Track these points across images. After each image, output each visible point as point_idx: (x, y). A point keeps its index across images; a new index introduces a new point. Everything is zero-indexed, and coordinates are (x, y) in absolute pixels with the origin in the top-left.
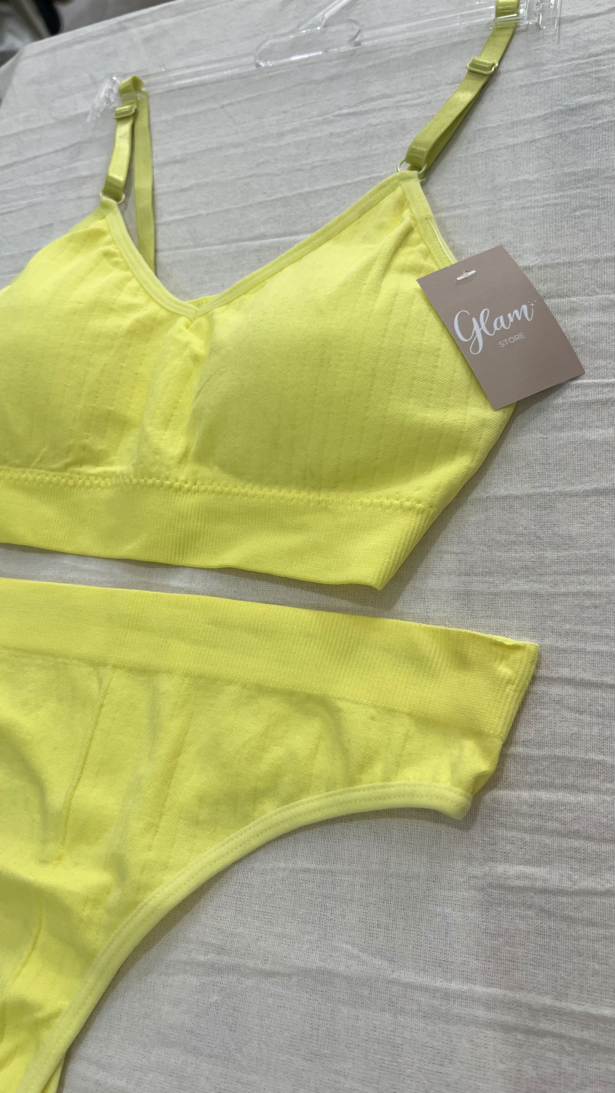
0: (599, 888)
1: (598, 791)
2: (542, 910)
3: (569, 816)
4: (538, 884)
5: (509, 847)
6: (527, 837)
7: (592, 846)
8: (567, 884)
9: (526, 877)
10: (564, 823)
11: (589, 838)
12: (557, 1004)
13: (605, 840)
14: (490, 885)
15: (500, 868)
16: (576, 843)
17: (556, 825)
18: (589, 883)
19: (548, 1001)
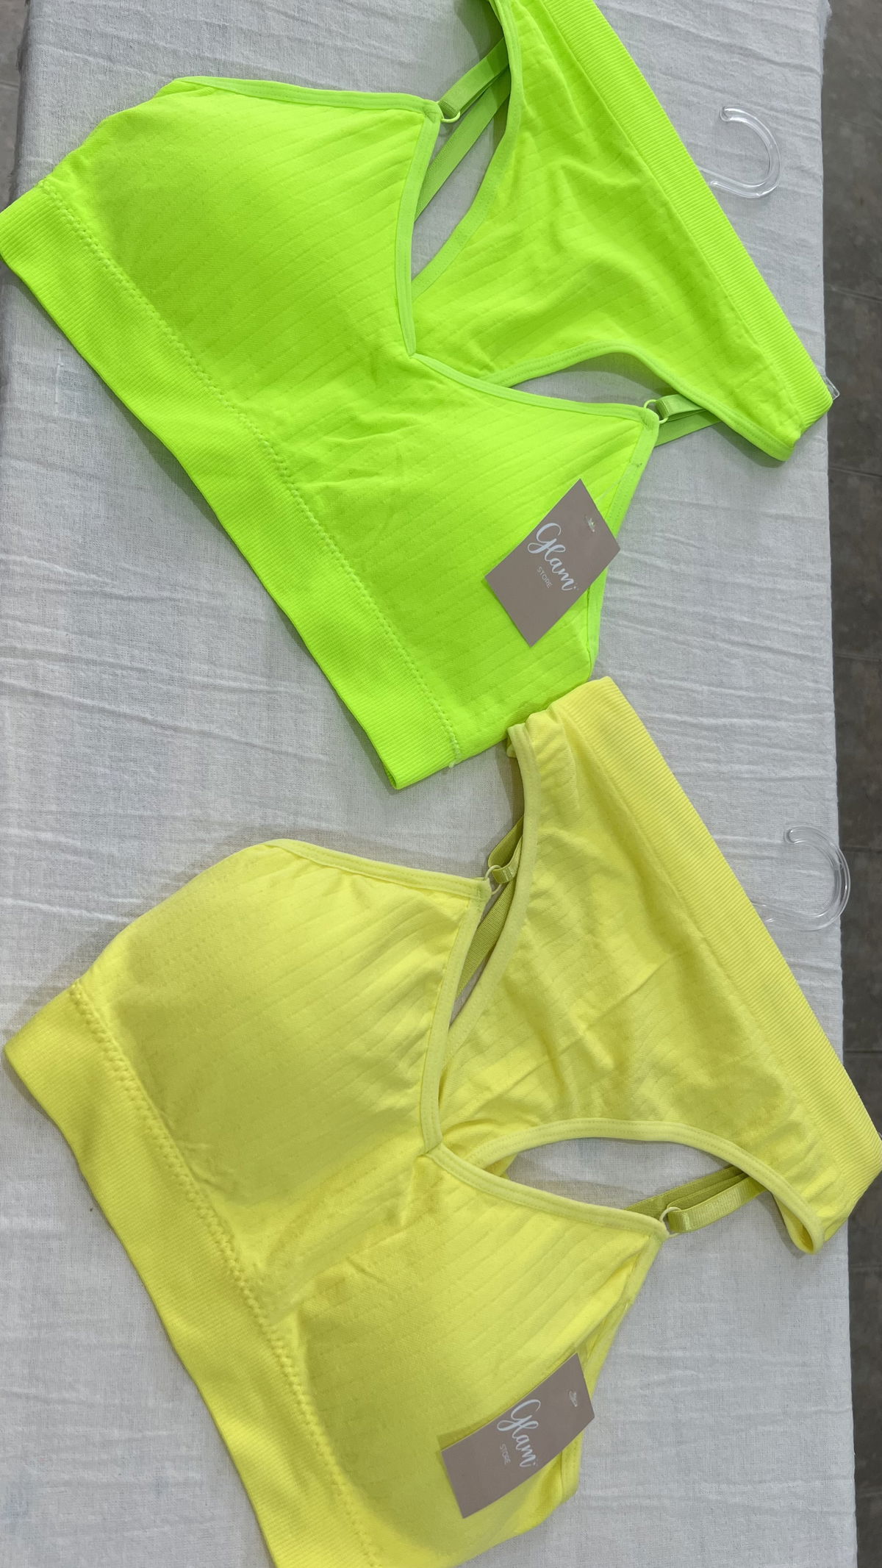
0: (789, 777)
1: (787, 720)
2: (761, 791)
3: (773, 735)
4: (758, 776)
5: (740, 754)
6: (750, 748)
7: (785, 753)
8: (773, 775)
9: (752, 772)
10: (770, 739)
11: (783, 748)
12: (772, 841)
13: (791, 749)
14: (732, 777)
15: (737, 767)
16: (777, 751)
17: (766, 740)
18: (784, 774)
19: (766, 840)
